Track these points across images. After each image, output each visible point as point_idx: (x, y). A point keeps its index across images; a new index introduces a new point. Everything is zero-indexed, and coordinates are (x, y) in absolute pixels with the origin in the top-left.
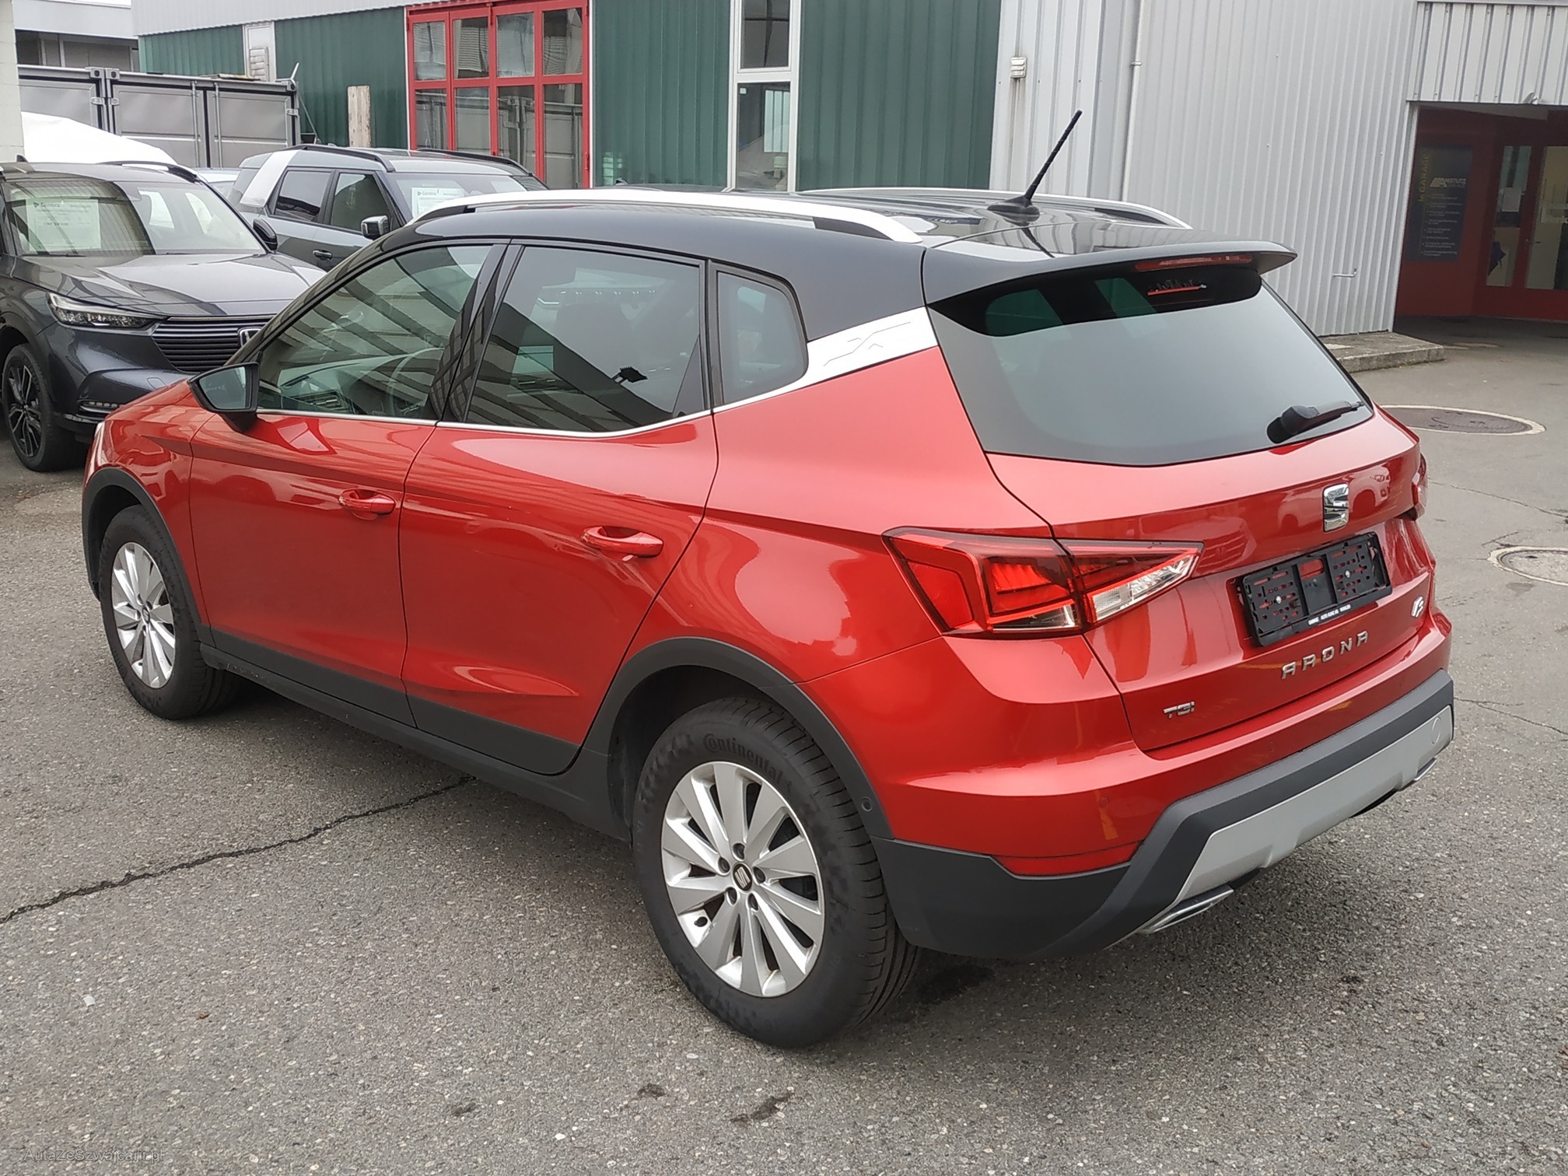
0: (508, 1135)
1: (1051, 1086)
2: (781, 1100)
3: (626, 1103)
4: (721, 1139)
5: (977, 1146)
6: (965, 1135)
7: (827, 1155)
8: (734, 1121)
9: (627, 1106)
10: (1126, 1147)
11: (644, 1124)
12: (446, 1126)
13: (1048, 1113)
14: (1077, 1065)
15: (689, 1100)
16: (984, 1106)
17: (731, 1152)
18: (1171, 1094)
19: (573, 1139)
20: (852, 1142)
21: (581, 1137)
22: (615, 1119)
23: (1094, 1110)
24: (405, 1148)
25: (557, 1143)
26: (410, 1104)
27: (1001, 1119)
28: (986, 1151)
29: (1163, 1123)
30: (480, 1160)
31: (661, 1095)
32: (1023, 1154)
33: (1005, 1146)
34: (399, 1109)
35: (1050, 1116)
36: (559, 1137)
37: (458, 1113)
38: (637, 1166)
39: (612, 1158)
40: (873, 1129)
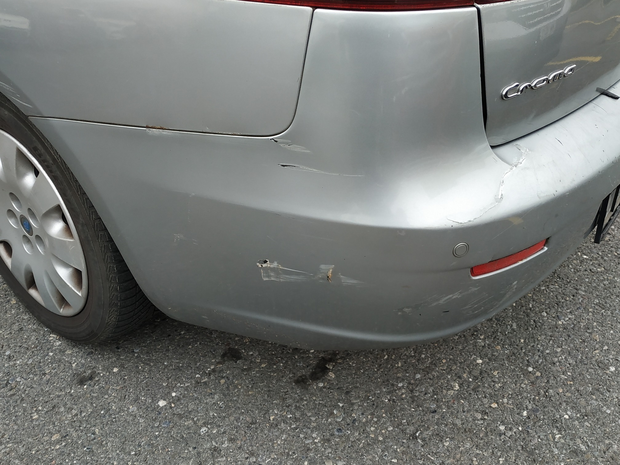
0: (121, 403)
1: (522, 341)
2: (330, 360)
3: (212, 367)
4: (289, 401)
5: (485, 401)
6: (473, 390)
7: (372, 414)
8: (297, 382)
9: (214, 370)
10: (594, 397)
11: (228, 388)
12: (71, 395)
13: (528, 366)
14: (534, 321)
15: (261, 363)
16: (480, 361)
17: (298, 415)
18: (607, 344)
19: (173, 405)
20: (389, 400)
21: (178, 403)
22: (205, 383)
23: (560, 362)
24: (37, 420)
25: (160, 411)
26: (45, 374)
27: (495, 373)
28: (493, 405)
29: (612, 372)
30: (97, 430)
31: (239, 358)
32: (520, 407)
33: (505, 400)
34: (35, 379)
35: (530, 369)
36: (162, 403)
37: (82, 382)
38: (224, 432)
39: (205, 424)
40: (403, 386)
